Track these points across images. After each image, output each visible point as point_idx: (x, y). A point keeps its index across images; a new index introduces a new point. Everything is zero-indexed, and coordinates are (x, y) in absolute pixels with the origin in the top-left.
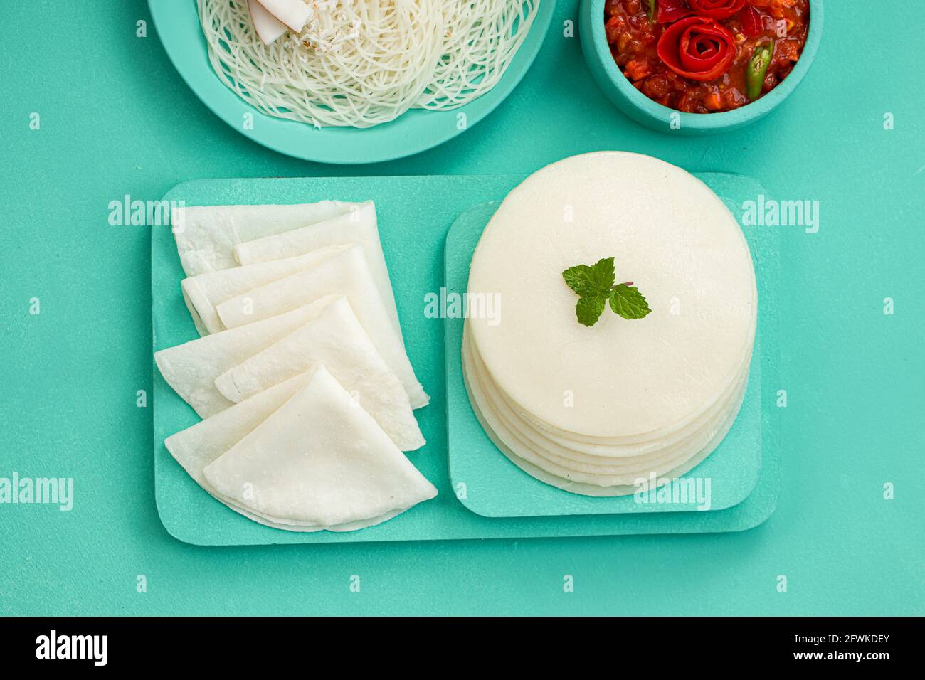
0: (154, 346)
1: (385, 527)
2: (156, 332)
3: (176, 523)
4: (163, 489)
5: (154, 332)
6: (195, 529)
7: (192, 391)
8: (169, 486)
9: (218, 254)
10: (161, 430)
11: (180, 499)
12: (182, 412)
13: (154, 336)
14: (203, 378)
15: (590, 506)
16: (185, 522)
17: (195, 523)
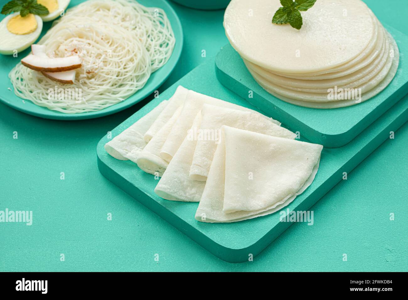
0: (152, 197)
1: (318, 177)
2: (147, 192)
3: (235, 244)
4: (215, 237)
5: (146, 193)
6: (246, 239)
7: (185, 193)
8: (216, 234)
9: (141, 147)
10: (189, 220)
11: (226, 235)
12: (190, 206)
13: (148, 194)
14: (184, 182)
15: (379, 100)
16: (239, 240)
17: (243, 238)
